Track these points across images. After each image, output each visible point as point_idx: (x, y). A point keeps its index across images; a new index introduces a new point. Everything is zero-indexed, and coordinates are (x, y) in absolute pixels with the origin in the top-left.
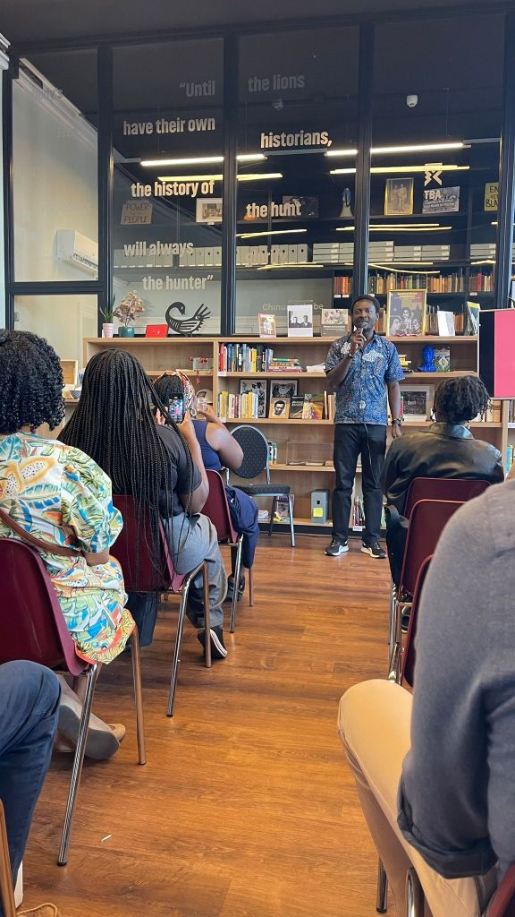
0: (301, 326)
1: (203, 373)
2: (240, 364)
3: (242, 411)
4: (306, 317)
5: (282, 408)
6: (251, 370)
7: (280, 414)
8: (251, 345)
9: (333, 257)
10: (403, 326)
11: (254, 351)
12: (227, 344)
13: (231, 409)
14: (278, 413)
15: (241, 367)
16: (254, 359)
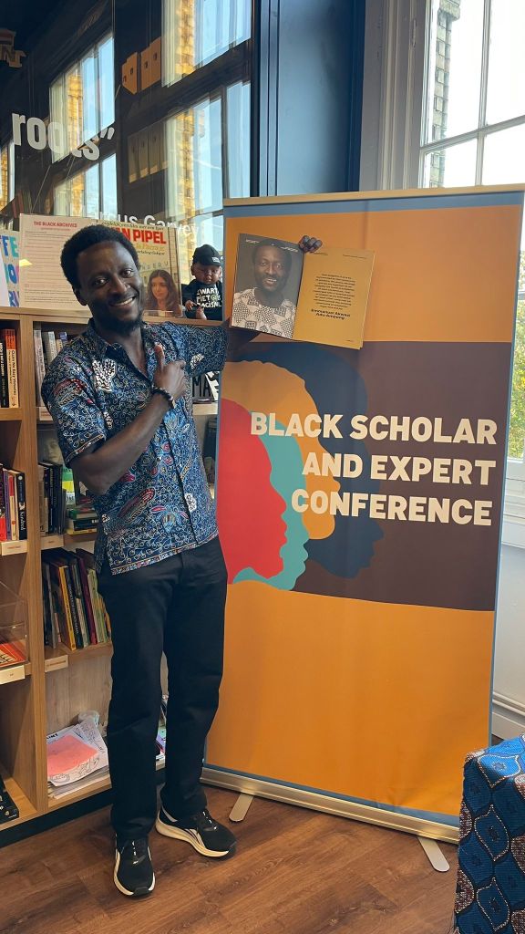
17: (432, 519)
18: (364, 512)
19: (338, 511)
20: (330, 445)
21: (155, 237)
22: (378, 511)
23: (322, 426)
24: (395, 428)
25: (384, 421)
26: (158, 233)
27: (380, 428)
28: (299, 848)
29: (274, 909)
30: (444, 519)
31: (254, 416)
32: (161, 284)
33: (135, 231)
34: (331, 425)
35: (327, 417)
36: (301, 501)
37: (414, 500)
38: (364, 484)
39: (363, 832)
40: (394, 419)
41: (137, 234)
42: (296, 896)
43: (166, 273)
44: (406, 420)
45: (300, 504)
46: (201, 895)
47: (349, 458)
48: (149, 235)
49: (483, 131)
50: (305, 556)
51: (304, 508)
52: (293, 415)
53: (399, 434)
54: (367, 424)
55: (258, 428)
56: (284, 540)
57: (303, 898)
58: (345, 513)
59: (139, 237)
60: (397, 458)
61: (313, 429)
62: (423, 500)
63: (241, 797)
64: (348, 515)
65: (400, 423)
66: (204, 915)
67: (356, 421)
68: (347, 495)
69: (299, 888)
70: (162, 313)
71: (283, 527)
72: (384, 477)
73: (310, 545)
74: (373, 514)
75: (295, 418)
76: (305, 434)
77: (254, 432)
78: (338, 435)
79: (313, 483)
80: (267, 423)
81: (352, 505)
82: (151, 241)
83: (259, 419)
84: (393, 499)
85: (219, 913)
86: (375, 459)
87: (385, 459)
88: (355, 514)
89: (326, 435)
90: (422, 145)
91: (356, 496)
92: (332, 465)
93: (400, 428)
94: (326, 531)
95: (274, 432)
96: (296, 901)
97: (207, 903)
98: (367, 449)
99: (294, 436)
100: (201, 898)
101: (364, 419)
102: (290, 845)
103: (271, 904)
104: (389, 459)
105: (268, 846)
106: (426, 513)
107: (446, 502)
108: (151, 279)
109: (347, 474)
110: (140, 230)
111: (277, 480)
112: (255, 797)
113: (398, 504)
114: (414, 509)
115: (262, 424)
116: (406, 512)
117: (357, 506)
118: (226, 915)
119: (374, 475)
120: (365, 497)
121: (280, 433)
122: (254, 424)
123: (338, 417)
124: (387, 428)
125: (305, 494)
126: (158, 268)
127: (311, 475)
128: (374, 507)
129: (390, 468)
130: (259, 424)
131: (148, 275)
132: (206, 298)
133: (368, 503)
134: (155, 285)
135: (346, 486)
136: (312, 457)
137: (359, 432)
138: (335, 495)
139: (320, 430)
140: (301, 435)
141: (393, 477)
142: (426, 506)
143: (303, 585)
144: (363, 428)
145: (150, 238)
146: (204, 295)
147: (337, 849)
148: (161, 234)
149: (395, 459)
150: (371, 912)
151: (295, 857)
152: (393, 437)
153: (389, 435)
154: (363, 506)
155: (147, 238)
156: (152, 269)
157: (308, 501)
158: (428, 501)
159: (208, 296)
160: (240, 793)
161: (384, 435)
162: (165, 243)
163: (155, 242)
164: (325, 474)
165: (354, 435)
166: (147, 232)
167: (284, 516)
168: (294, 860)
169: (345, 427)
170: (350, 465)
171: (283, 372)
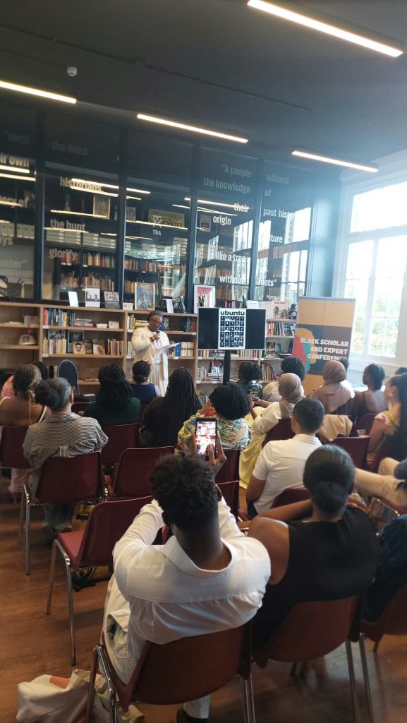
0: (94, 300)
1: (32, 326)
2: (57, 321)
3: (58, 350)
4: (96, 296)
5: (81, 348)
6: (64, 325)
7: (80, 351)
8: (65, 311)
9: (61, 238)
10: (143, 303)
11: (66, 314)
12: (48, 309)
13: (51, 348)
14: (79, 351)
15: (58, 323)
16: (66, 319)
18: (322, 359)
19: (317, 358)
20: (316, 345)
23: (315, 341)
25: (327, 341)
34: (317, 341)
38: (322, 353)
40: (329, 341)
43: (286, 310)
44: (331, 341)
50: (310, 367)
51: (311, 357)
52: (309, 339)
54: (324, 341)
60: (329, 348)
67: (322, 341)
68: (319, 355)
71: (306, 361)
72: (326, 352)
73: (311, 365)
76: (312, 343)
77: (300, 342)
79: (312, 353)
80: (304, 340)
81: (320, 357)
84: (328, 356)
86: (325, 348)
87: (327, 348)
88: (320, 359)
89: (316, 343)
92: (317, 349)
93: (330, 343)
94: (314, 362)
95: (305, 342)
98: (323, 346)
99: (309, 343)
108: (282, 311)
109: (319, 351)
111: (305, 352)
119: (324, 351)
120: (322, 356)
121: (307, 342)
126: (284, 309)
127: (312, 351)
128: (324, 358)
129: (327, 350)
130: (302, 340)
135: (319, 353)
136: (313, 347)
138: (317, 355)
141: (328, 352)
153: (328, 344)
164: (315, 351)
165: (321, 343)
167: (306, 359)
169: (319, 342)
170: (320, 349)
171: (308, 330)
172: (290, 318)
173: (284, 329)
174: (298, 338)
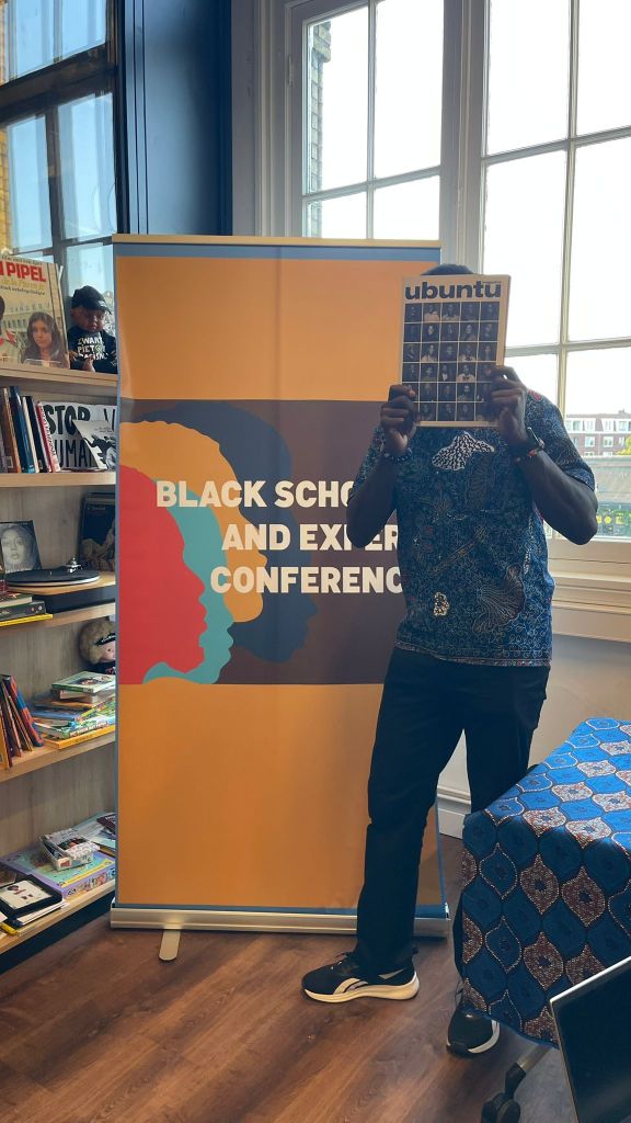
17: (366, 590)
18: (295, 588)
19: (266, 587)
20: (253, 515)
21: (33, 274)
22: (310, 585)
23: (242, 494)
24: (323, 494)
25: (311, 486)
26: (35, 268)
27: (307, 494)
28: (249, 973)
29: (243, 1040)
30: (379, 589)
31: (160, 485)
32: (44, 330)
33: (8, 264)
34: (253, 492)
35: (248, 484)
36: (222, 580)
37: (347, 571)
38: (294, 557)
39: (312, 944)
40: (322, 484)
41: (11, 268)
42: (261, 1021)
43: (49, 317)
44: (335, 484)
45: (221, 584)
46: (153, 1046)
47: (275, 528)
48: (25, 270)
49: (371, 185)
50: (230, 641)
51: (226, 587)
52: (208, 483)
53: (328, 500)
54: (293, 490)
55: (166, 499)
56: (204, 627)
57: (271, 1022)
58: (273, 589)
59: (14, 271)
60: (327, 526)
61: (231, 498)
62: (356, 570)
63: (165, 934)
64: (277, 591)
65: (328, 488)
66: (164, 1064)
67: (281, 487)
68: (274, 570)
69: (263, 1013)
70: (46, 364)
71: (202, 611)
72: (314, 547)
73: (236, 630)
74: (305, 589)
75: (210, 486)
76: (222, 504)
77: (161, 503)
78: (261, 503)
79: (235, 559)
80: (177, 493)
81: (280, 580)
82: (29, 277)
83: (166, 489)
84: (326, 571)
85: (182, 1058)
86: (304, 528)
87: (314, 527)
88: (285, 590)
89: (248, 504)
90: (304, 193)
91: (286, 571)
92: (257, 537)
93: (328, 494)
94: (254, 610)
95: (185, 503)
96: (263, 1026)
97: (164, 1051)
98: (294, 517)
99: (210, 507)
100: (154, 1048)
101: (289, 485)
102: (239, 972)
103: (236, 1036)
104: (319, 527)
105: (213, 979)
106: (360, 583)
107: (380, 570)
108: (31, 323)
109: (275, 546)
110: (15, 263)
111: (191, 558)
112: (182, 931)
113: (331, 576)
114: (348, 580)
115: (171, 493)
116: (340, 584)
117: (287, 581)
118: (190, 1058)
119: (304, 546)
120: (295, 570)
121: (193, 504)
122: (160, 494)
123: (260, 484)
124: (315, 494)
125: (226, 572)
126: (38, 310)
127: (233, 549)
128: (306, 580)
129: (320, 537)
130: (166, 494)
131: (28, 318)
132: (90, 349)
133: (298, 577)
134: (36, 330)
135: (274, 559)
136: (233, 529)
137: (284, 499)
138: (262, 571)
139: (241, 499)
140: (218, 504)
141: (325, 547)
142: (360, 576)
143: (228, 675)
144: (288, 495)
145: (27, 274)
146: (86, 344)
147: (291, 966)
148: (40, 269)
149: (325, 527)
150: (347, 1020)
151: (248, 982)
152: (322, 504)
153: (317, 502)
154: (293, 580)
155: (24, 274)
156: (31, 311)
157: (229, 580)
158: (361, 570)
159: (92, 347)
160: (163, 930)
161: (311, 502)
162: (44, 281)
163: (33, 278)
164: (249, 547)
165: (279, 503)
166: (23, 266)
167: (203, 599)
168: (249, 985)
169: (269, 494)
170: (277, 536)
171: (193, 435)
172: (78, 364)
173: (52, 438)
174: (138, 484)
